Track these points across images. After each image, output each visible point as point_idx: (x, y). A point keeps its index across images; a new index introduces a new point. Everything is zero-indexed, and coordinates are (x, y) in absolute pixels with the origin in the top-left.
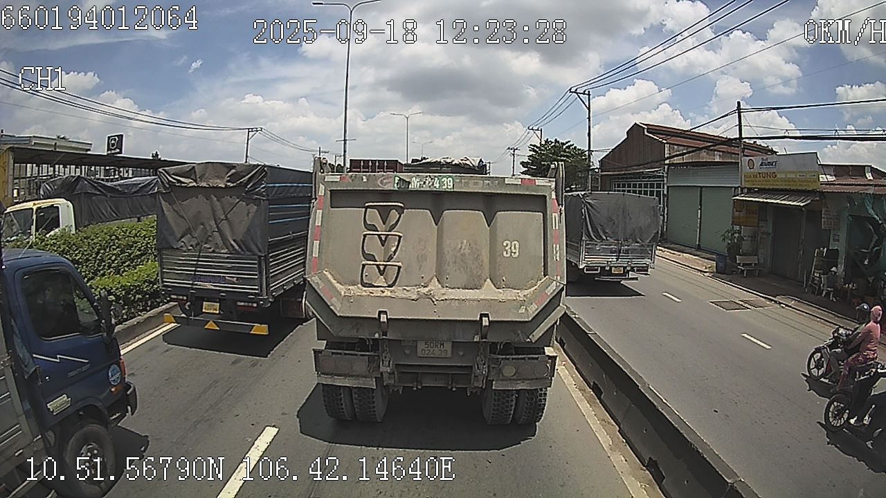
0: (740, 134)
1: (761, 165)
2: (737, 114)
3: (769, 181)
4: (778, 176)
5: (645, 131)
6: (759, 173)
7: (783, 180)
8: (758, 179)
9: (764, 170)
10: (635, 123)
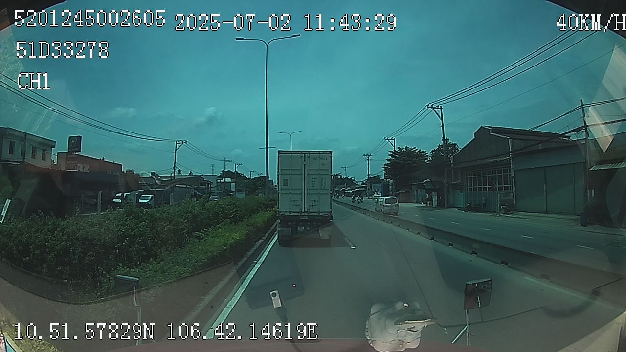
4: (618, 149)
5: (491, 131)
10: (482, 126)
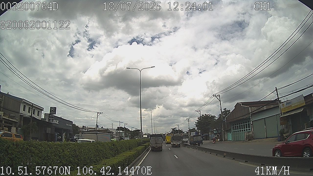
0: (278, 97)
1: (287, 104)
2: (276, 91)
3: (289, 108)
4: (292, 106)
5: (241, 105)
6: (286, 107)
7: (294, 107)
8: (286, 109)
9: (288, 105)
10: (237, 103)
